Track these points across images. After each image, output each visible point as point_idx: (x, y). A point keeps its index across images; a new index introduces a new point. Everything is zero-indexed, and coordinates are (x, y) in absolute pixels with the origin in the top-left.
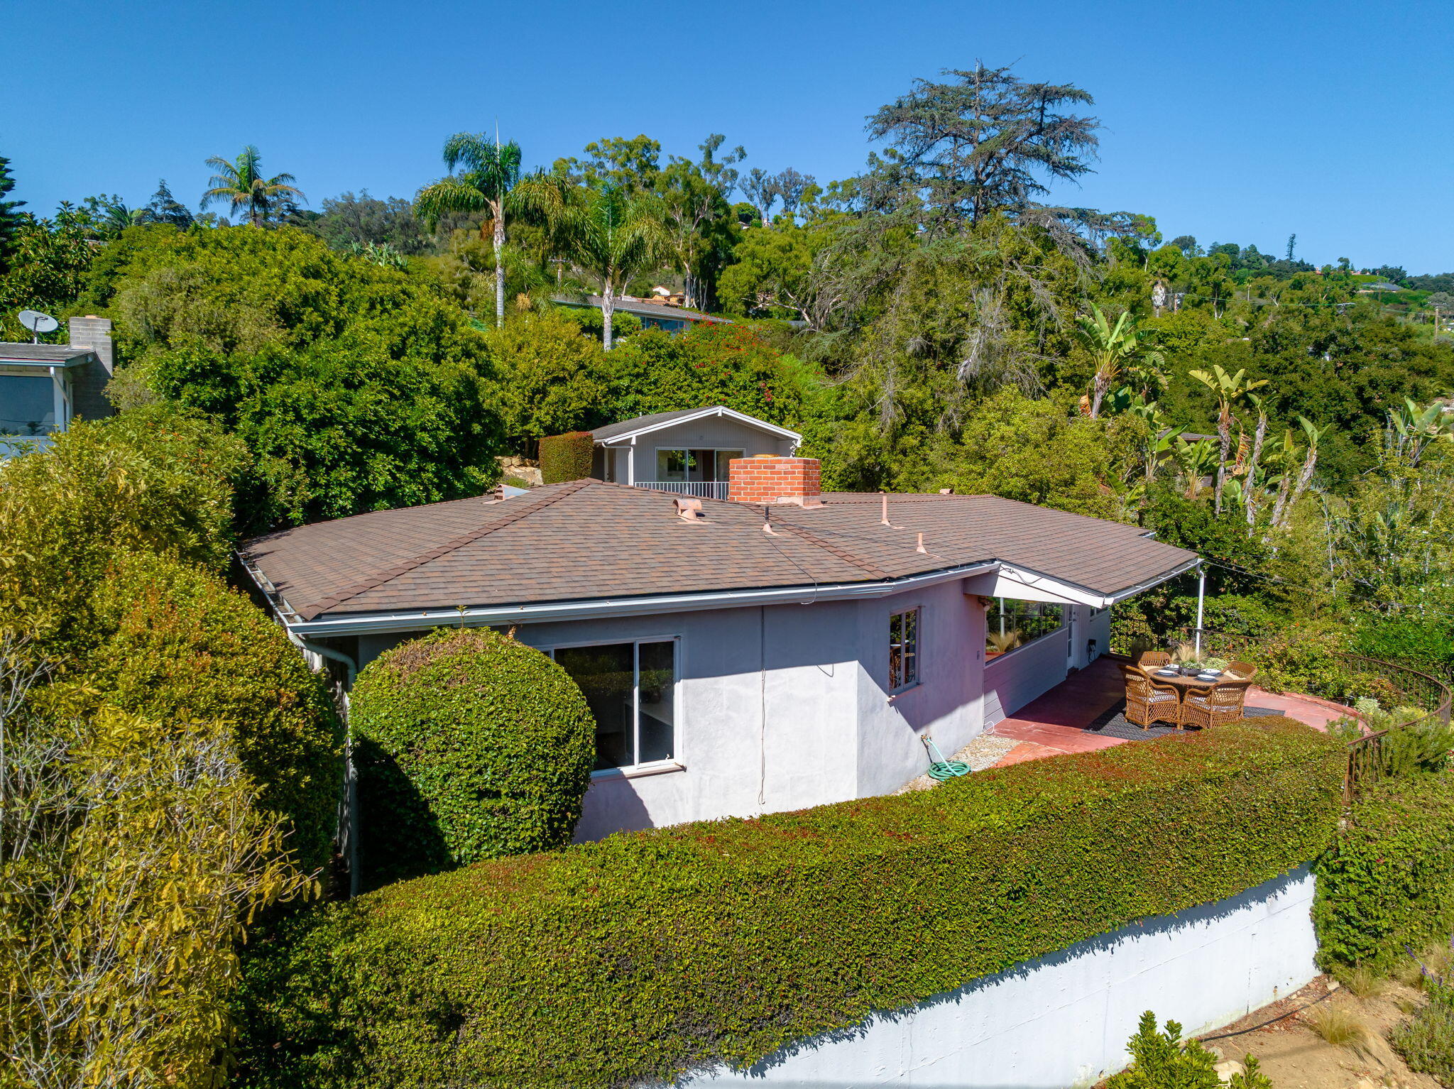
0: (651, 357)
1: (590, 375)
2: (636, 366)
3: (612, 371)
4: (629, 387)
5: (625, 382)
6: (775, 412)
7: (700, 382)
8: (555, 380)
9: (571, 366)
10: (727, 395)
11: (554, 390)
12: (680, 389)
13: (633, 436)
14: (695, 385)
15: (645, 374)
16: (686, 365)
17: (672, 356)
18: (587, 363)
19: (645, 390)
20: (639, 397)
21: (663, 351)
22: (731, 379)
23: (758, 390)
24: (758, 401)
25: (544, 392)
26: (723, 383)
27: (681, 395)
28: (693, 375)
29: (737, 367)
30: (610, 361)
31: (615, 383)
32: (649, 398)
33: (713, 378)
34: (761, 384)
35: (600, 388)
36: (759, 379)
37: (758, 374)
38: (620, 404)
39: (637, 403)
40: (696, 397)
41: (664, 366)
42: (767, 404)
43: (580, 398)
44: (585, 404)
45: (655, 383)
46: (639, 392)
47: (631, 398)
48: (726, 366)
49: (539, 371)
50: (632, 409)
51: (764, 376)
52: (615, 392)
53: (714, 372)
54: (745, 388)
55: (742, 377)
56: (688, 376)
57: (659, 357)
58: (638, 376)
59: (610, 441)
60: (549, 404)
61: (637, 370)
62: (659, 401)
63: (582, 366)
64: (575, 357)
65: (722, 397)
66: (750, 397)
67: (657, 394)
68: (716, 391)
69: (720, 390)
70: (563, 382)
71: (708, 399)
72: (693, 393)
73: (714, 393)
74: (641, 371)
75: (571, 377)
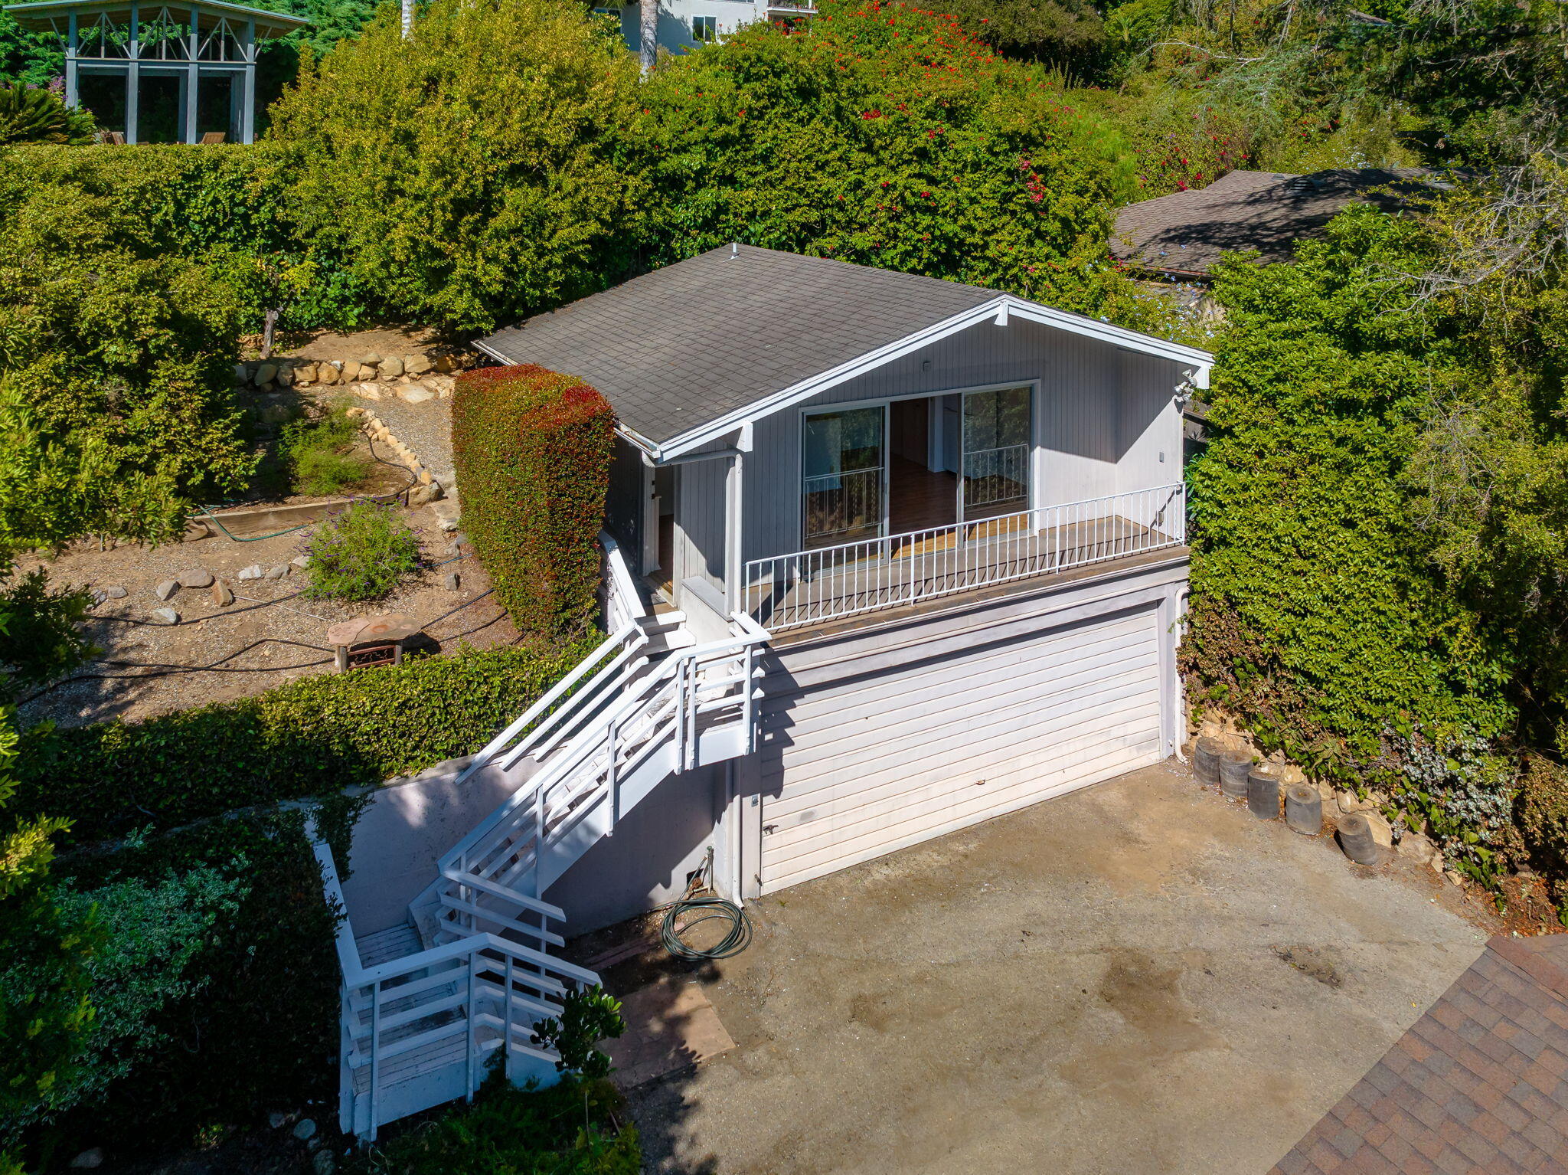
0: (757, 97)
1: (604, 153)
2: (721, 120)
3: (665, 136)
4: (702, 171)
5: (695, 160)
6: (1053, 227)
7: (869, 149)
8: (516, 173)
9: (558, 135)
10: (932, 181)
11: (516, 198)
12: (821, 167)
13: (744, 419)
14: (857, 157)
15: (745, 138)
16: (839, 112)
17: (807, 92)
18: (600, 123)
19: (741, 174)
20: (727, 192)
22: (942, 144)
23: (1012, 173)
24: (1007, 198)
25: (483, 204)
26: (922, 154)
27: (827, 183)
28: (855, 134)
29: (958, 118)
30: (658, 109)
31: (671, 164)
32: (750, 194)
33: (901, 142)
34: (1017, 160)
35: (632, 182)
36: (1014, 149)
37: (1010, 138)
38: (680, 214)
39: (721, 209)
40: (859, 184)
41: (787, 116)
42: (1030, 207)
43: (581, 215)
44: (593, 227)
45: (765, 158)
46: (729, 180)
47: (707, 196)
48: (931, 115)
49: (475, 150)
50: (708, 225)
51: (1024, 142)
52: (673, 185)
53: (902, 125)
54: (976, 166)
55: (970, 141)
56: (841, 139)
57: (775, 95)
58: (725, 143)
59: (670, 450)
60: (498, 235)
61: (723, 129)
62: (775, 200)
63: (587, 131)
64: (570, 111)
65: (922, 186)
66: (985, 189)
67: (770, 183)
68: (907, 171)
69: (915, 168)
70: (536, 177)
71: (886, 188)
72: (852, 176)
73: (900, 179)
74: (734, 131)
75: (558, 162)
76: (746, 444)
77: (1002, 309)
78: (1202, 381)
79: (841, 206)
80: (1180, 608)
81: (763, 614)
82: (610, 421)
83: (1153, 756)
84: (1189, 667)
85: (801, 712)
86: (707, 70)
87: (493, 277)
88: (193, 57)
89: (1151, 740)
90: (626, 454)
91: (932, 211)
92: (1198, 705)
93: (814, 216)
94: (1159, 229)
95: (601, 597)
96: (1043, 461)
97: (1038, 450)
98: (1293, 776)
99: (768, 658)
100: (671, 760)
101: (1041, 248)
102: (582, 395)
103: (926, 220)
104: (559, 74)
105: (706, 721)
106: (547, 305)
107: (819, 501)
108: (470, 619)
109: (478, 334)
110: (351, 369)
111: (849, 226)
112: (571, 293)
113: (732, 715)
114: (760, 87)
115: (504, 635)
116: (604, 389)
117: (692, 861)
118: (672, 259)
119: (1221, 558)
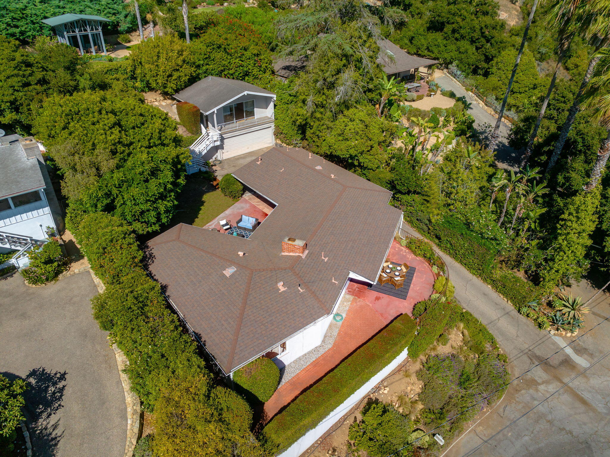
1: (188, 64)
2: (205, 54)
4: (203, 64)
5: (202, 62)
6: (262, 69)
7: (231, 56)
8: (175, 70)
9: (180, 63)
10: (242, 61)
11: (176, 75)
12: (223, 60)
13: (215, 110)
14: (229, 57)
15: (209, 57)
16: (225, 50)
17: (219, 47)
18: (186, 59)
19: (209, 63)
20: (208, 66)
21: (215, 46)
22: (243, 55)
23: (255, 60)
24: (255, 64)
25: (171, 75)
26: (240, 56)
27: (224, 62)
28: (228, 53)
29: (246, 50)
31: (198, 63)
32: (211, 66)
33: (236, 54)
34: (256, 58)
36: (255, 56)
37: (254, 54)
38: (200, 71)
39: (207, 69)
41: (216, 52)
42: (259, 66)
43: (186, 75)
44: (188, 77)
45: (213, 60)
46: (207, 64)
47: (204, 68)
48: (241, 49)
49: (168, 67)
51: (257, 54)
52: (198, 67)
53: (236, 51)
54: (249, 59)
55: (248, 54)
56: (226, 55)
57: (213, 48)
58: (206, 58)
59: (207, 113)
60: (174, 80)
61: (206, 56)
62: (215, 67)
63: (184, 61)
64: (181, 58)
65: (240, 62)
66: (251, 62)
67: (214, 64)
68: (238, 59)
69: (239, 59)
70: (178, 70)
71: (235, 63)
72: (229, 61)
73: (237, 61)
74: (207, 56)
75: (181, 67)
76: (216, 112)
77: (246, 93)
78: (275, 99)
79: (227, 66)
80: (273, 127)
81: (220, 130)
82: (199, 110)
83: (271, 145)
84: (275, 135)
85: (225, 141)
86: (201, 45)
87: (174, 87)
88: (89, 31)
89: (270, 143)
90: (202, 114)
91: (243, 66)
92: (276, 139)
93: (223, 68)
94: (282, 66)
95: (201, 129)
96: (256, 110)
97: (255, 109)
98: (285, 145)
99: (221, 135)
100: (212, 145)
101: (261, 72)
102: (195, 107)
103: (241, 68)
104: (179, 52)
105: (215, 141)
106: (182, 89)
107: (225, 117)
108: (185, 134)
109: (173, 95)
110: (153, 100)
111: (229, 70)
112: (186, 87)
113: (217, 141)
114: (211, 48)
115: (190, 135)
116: (197, 105)
117: (215, 156)
118: (200, 79)
119: (277, 121)
